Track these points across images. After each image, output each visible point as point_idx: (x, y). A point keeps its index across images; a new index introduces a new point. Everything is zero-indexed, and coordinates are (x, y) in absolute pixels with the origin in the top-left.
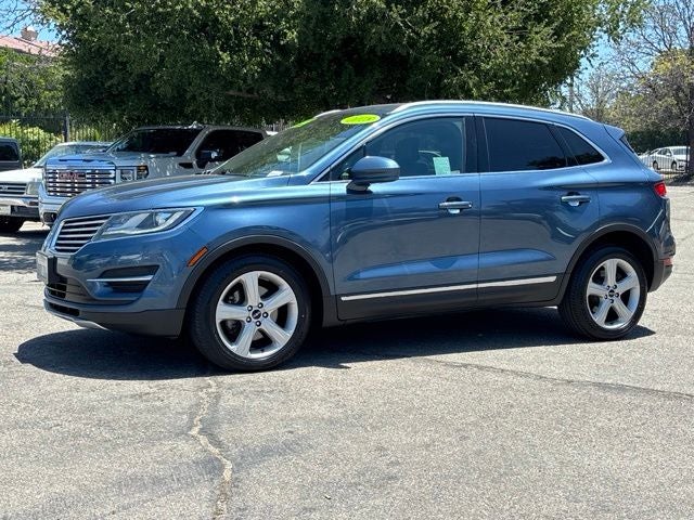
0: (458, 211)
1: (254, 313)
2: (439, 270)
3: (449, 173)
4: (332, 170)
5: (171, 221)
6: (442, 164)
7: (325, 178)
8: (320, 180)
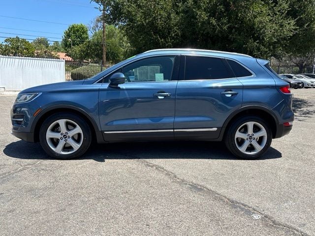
0: (163, 97)
1: (64, 136)
2: (153, 123)
3: (163, 80)
4: (104, 78)
5: (30, 98)
6: (160, 76)
7: (100, 82)
8: (98, 83)
